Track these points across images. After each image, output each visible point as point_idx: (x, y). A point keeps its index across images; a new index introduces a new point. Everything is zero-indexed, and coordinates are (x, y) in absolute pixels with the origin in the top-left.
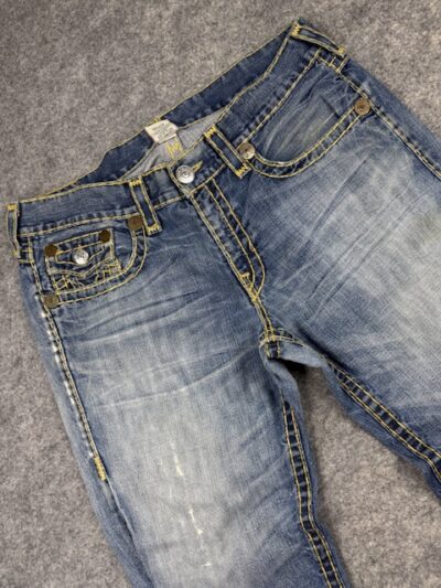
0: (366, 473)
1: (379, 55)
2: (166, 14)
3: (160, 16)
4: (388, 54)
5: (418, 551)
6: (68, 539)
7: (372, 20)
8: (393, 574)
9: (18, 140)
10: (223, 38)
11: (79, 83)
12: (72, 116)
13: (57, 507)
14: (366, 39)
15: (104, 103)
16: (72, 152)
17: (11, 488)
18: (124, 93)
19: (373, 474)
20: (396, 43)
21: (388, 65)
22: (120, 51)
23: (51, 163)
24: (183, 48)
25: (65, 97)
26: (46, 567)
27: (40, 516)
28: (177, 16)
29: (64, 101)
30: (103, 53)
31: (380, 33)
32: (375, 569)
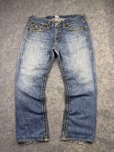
0: (56, 74)
1: (91, 24)
2: (67, 3)
3: (66, 3)
4: (92, 25)
5: (57, 86)
6: (11, 61)
7: (93, 19)
8: (52, 87)
9: (37, 8)
10: (73, 11)
11: (50, 5)
12: (47, 9)
13: (12, 56)
14: (91, 21)
15: (52, 10)
16: (44, 13)
17: (8, 50)
18: (55, 10)
19: (57, 74)
20: (94, 24)
21: (91, 26)
22: (58, 4)
23: (40, 13)
24: (67, 9)
25: (47, 6)
26: (6, 63)
27: (9, 56)
28: (68, 5)
29: (47, 7)
30: (56, 4)
31: (93, 22)
32: (50, 86)
